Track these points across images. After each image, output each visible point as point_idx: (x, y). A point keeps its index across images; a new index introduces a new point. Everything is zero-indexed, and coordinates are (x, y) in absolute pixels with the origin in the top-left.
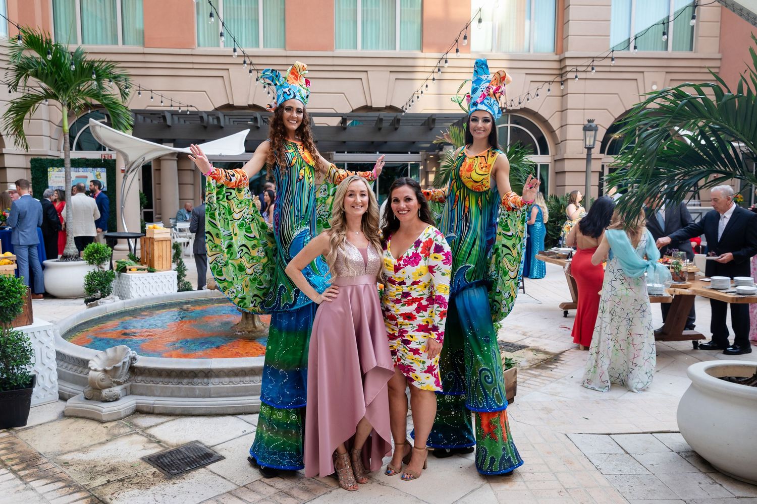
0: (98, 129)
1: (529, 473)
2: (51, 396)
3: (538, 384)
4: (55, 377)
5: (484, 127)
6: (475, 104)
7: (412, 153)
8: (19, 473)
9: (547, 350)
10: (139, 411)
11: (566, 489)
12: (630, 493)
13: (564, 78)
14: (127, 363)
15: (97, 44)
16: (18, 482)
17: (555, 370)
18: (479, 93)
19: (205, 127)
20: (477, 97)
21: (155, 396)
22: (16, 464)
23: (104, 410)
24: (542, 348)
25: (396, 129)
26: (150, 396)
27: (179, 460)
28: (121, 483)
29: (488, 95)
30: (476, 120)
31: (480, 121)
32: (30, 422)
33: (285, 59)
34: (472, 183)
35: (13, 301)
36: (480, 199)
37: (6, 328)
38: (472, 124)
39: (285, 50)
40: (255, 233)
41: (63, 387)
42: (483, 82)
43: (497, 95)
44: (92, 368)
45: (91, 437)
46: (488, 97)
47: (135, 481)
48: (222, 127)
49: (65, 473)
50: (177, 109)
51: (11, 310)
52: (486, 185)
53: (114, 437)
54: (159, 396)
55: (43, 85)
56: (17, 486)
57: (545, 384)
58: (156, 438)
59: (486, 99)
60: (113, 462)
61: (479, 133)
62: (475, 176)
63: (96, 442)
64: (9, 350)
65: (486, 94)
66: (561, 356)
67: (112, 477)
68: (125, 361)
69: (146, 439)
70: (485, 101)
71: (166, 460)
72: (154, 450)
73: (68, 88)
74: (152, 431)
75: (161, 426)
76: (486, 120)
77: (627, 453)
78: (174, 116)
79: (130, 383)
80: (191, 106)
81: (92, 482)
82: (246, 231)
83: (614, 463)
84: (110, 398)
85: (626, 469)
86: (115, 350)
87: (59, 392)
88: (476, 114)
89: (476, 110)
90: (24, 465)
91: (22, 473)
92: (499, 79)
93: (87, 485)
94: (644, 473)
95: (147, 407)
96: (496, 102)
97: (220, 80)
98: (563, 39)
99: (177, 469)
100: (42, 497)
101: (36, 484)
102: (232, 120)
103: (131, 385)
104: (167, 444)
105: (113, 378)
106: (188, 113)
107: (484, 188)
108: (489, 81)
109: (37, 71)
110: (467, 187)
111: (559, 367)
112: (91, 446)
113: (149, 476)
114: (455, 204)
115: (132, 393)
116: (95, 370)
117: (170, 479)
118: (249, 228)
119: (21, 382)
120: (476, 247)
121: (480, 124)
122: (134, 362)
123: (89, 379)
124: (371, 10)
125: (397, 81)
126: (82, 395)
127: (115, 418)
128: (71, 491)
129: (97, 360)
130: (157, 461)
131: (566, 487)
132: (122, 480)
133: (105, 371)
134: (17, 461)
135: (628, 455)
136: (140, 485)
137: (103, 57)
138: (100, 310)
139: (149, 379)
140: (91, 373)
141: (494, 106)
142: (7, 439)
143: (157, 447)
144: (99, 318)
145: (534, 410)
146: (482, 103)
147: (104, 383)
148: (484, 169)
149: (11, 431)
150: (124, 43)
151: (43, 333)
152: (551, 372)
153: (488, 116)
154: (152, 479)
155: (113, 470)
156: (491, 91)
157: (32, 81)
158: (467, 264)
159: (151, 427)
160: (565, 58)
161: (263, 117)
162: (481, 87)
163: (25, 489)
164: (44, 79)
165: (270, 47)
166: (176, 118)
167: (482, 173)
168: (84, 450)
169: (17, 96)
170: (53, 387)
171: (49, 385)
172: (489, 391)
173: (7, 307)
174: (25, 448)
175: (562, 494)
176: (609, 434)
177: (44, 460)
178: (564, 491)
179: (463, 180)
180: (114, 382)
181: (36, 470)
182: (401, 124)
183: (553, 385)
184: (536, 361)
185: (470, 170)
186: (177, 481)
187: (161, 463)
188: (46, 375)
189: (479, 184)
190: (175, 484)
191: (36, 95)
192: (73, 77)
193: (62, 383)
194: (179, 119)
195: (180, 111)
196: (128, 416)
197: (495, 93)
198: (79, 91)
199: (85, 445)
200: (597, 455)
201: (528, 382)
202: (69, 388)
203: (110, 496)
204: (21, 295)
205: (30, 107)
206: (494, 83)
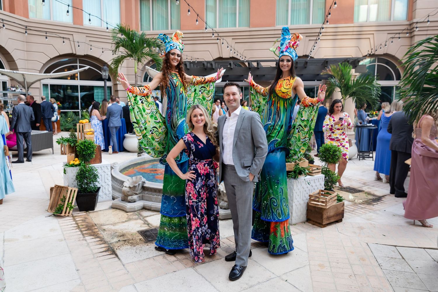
0: (149, 71)
1: (336, 262)
2: (108, 197)
3: (361, 213)
4: (110, 189)
5: (287, 65)
6: (282, 52)
7: (317, 80)
8: (83, 232)
9: (375, 194)
10: (144, 208)
11: (355, 275)
12: (396, 282)
13: (412, 35)
14: (141, 185)
15: (159, 30)
16: (81, 236)
17: (376, 206)
18: (284, 46)
19: (206, 69)
20: (283, 48)
21: (153, 201)
22: (84, 228)
23: (128, 206)
24: (372, 192)
25: (306, 67)
26: (150, 201)
27: (154, 234)
28: (124, 242)
29: (290, 47)
30: (283, 61)
31: (285, 61)
32: (96, 209)
33: (249, 32)
34: (281, 94)
35: (89, 152)
36: (286, 103)
37: (87, 164)
38: (281, 63)
39: (250, 27)
40: (159, 120)
41: (115, 194)
42: (286, 40)
43: (295, 47)
44: (125, 186)
45: (120, 219)
46: (290, 48)
47: (130, 242)
48: (214, 69)
49: (102, 234)
50: (190, 60)
51: (88, 156)
52: (289, 95)
53: (129, 220)
54: (154, 202)
55: (127, 51)
56: (80, 238)
57: (366, 213)
58: (148, 222)
59: (288, 49)
60: (124, 232)
61: (285, 68)
62: (283, 90)
63: (121, 221)
64: (87, 175)
65: (288, 46)
66: (382, 198)
67: (121, 239)
68: (139, 183)
69: (143, 222)
70: (288, 50)
71: (148, 233)
72: (145, 228)
73: (137, 52)
74: (147, 219)
75: (153, 216)
76: (288, 61)
77: (403, 258)
78: (191, 64)
79: (142, 194)
80: (198, 59)
81: (112, 240)
82: (155, 119)
83: (392, 263)
84: (132, 201)
85: (398, 268)
86: (137, 178)
87: (112, 196)
88: (283, 58)
89: (283, 55)
90: (86, 229)
91: (84, 232)
92: (296, 38)
93: (109, 241)
94: (410, 271)
95: (148, 206)
96: (294, 51)
97: (216, 45)
98: (412, 12)
99: (152, 238)
100: (88, 244)
101: (88, 238)
102: (219, 65)
103: (142, 195)
104: (152, 226)
105: (134, 191)
106: (196, 62)
107: (288, 96)
108: (290, 39)
109: (123, 44)
110: (279, 96)
111: (379, 204)
112: (118, 223)
113: (138, 240)
114: (272, 106)
115: (142, 199)
116: (126, 187)
117: (147, 243)
118: (156, 117)
119: (92, 190)
120: (282, 130)
121: (285, 63)
122: (144, 184)
123: (123, 191)
124: (297, 4)
125: (310, 41)
126: (120, 199)
127: (133, 210)
128: (101, 243)
129: (128, 182)
130: (144, 233)
131: (355, 273)
132: (125, 241)
133: (130, 187)
134: (85, 226)
135: (403, 260)
136: (132, 244)
137: (153, 36)
138: (142, 158)
139: (150, 193)
140: (124, 188)
141: (293, 53)
142: (84, 216)
143: (146, 227)
144: (141, 162)
145: (353, 227)
146: (286, 51)
147: (129, 193)
148: (288, 86)
149: (87, 213)
150: (171, 29)
151: (105, 168)
152: (373, 207)
153: (289, 58)
154: (138, 242)
155: (123, 235)
156: (291, 44)
157: (122, 49)
158: (277, 139)
159: (148, 216)
160: (413, 23)
161: (235, 63)
162: (286, 42)
163: (83, 240)
164: (126, 48)
165: (242, 26)
166: (192, 65)
167: (287, 88)
168: (114, 224)
169: (115, 56)
170: (109, 194)
171: (108, 193)
172: (275, 210)
173: (86, 155)
174: (90, 221)
175: (351, 277)
176: (395, 246)
177: (96, 227)
178: (353, 275)
179: (277, 92)
180: (134, 193)
181: (90, 231)
182: (308, 65)
183: (371, 214)
184: (366, 200)
185: (281, 86)
186: (149, 244)
187: (146, 234)
188: (107, 187)
189: (285, 94)
190: (148, 245)
191: (124, 56)
192: (139, 47)
193: (114, 191)
194: (194, 65)
195: (192, 61)
196: (139, 210)
197: (293, 45)
198: (142, 52)
199: (115, 222)
200: (382, 257)
201: (356, 211)
202: (117, 194)
203: (117, 248)
204: (93, 149)
205: (121, 61)
206: (293, 40)
